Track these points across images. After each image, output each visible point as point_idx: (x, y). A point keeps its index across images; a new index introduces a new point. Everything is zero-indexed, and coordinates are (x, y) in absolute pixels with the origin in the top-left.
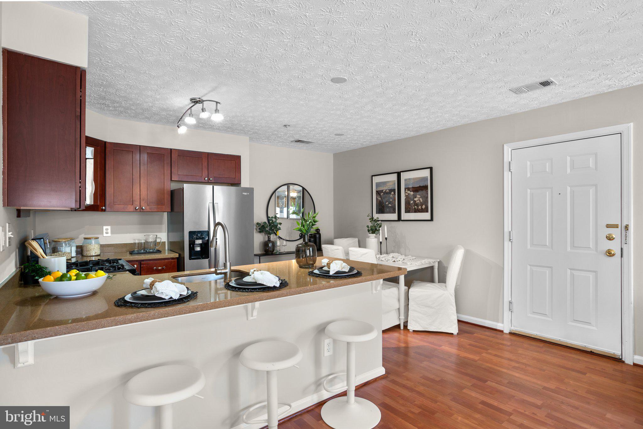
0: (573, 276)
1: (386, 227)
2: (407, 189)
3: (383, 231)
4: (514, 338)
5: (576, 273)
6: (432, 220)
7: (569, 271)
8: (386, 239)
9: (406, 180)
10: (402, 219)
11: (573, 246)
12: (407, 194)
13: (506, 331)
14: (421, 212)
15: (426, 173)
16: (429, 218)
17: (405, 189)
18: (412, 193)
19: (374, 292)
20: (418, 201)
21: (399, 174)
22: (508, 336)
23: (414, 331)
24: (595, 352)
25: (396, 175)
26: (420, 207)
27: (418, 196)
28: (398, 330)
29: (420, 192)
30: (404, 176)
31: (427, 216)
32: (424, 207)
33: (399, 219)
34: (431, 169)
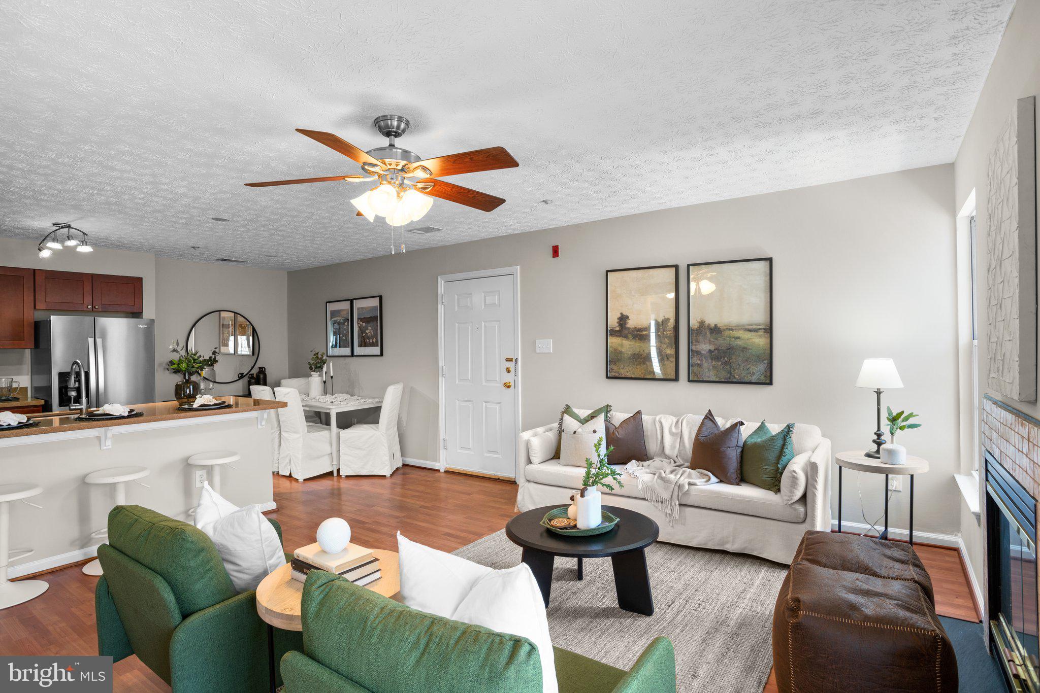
0: (486, 407)
1: (331, 364)
2: (359, 319)
3: (328, 368)
4: (449, 476)
5: (489, 405)
6: (382, 354)
7: (484, 404)
8: (332, 377)
9: (358, 309)
10: (355, 354)
11: (487, 381)
12: (360, 326)
13: (442, 470)
14: (372, 346)
15: (375, 302)
16: (379, 353)
17: (358, 319)
18: (364, 324)
19: (260, 427)
20: (370, 334)
21: (352, 301)
22: (443, 475)
23: (347, 476)
24: (501, 478)
25: (349, 302)
26: (371, 341)
27: (370, 328)
28: (331, 477)
29: (371, 324)
30: (358, 304)
31: (376, 350)
32: (374, 340)
33: (352, 355)
34: (381, 297)
